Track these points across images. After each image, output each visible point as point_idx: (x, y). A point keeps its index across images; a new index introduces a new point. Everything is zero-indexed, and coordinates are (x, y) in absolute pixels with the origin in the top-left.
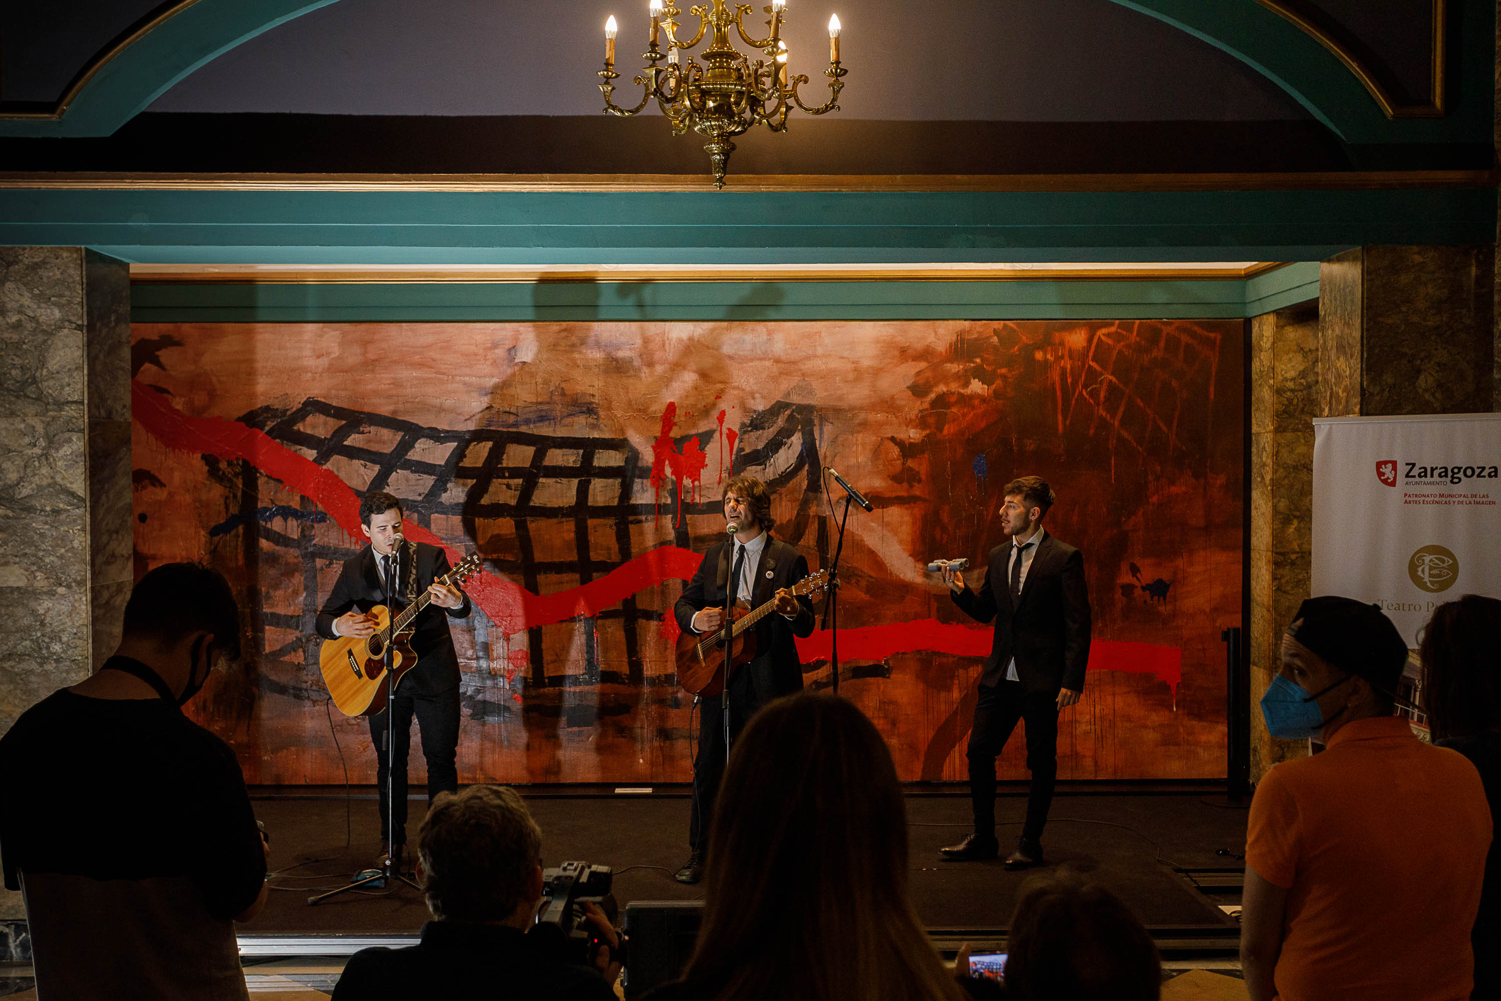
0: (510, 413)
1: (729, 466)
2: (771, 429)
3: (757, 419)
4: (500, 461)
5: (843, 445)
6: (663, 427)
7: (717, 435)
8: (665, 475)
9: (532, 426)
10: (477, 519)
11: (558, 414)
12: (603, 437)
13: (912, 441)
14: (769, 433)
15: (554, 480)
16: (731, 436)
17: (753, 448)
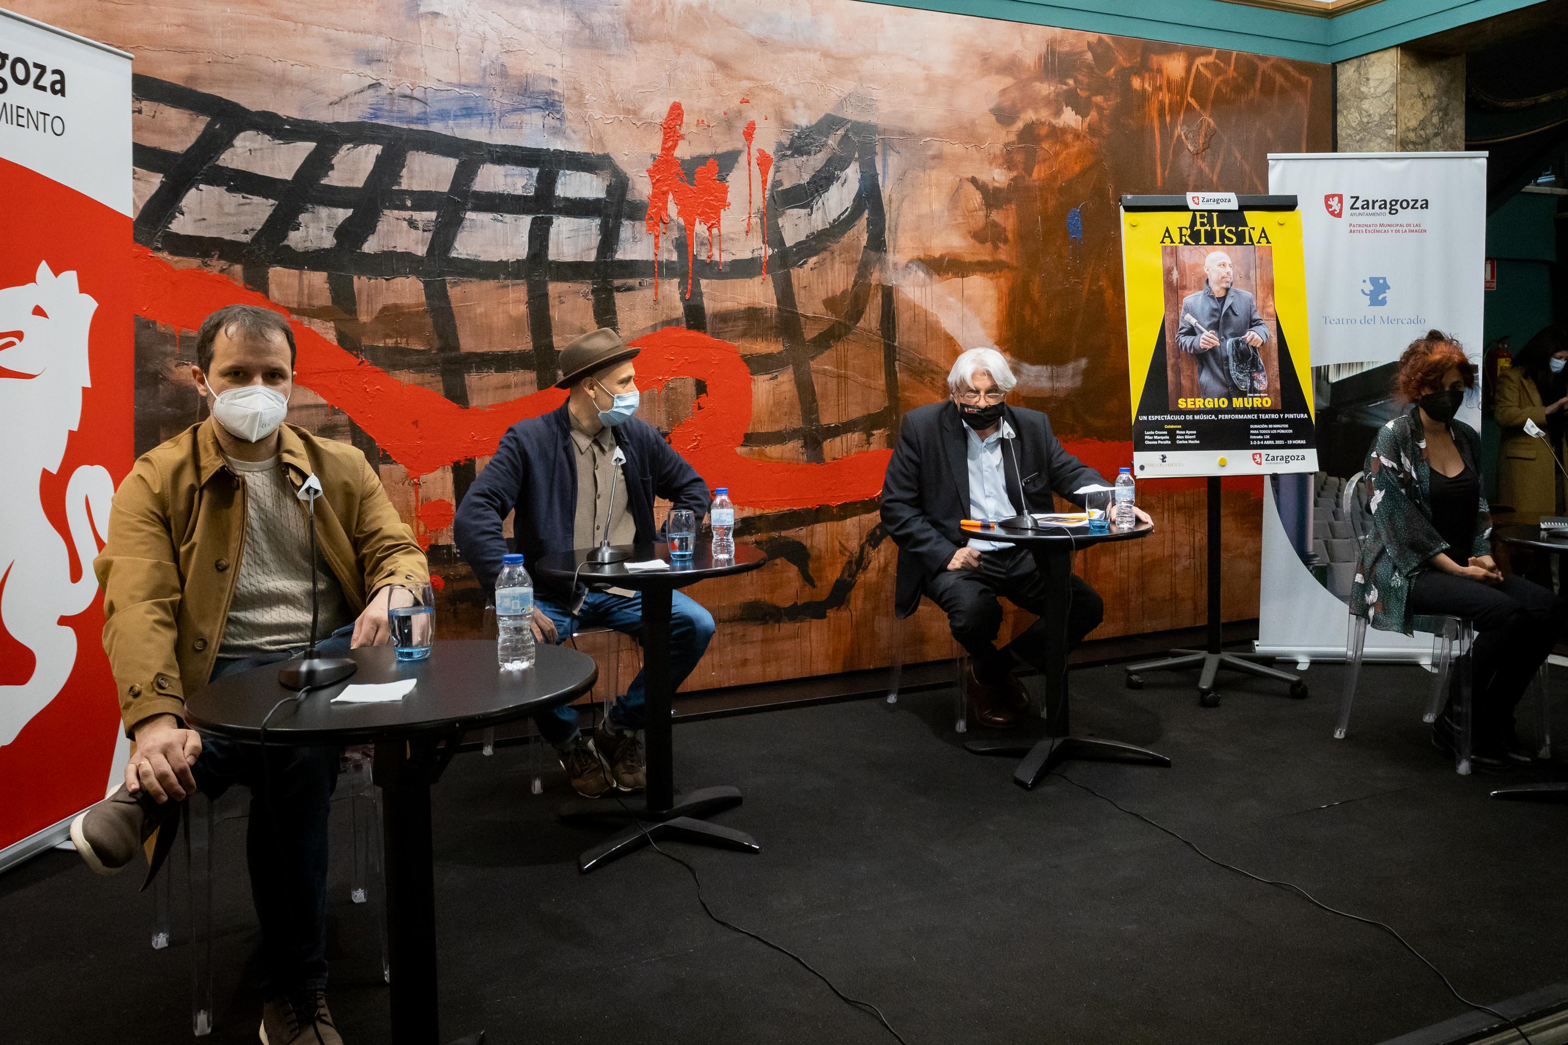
0: (412, 98)
1: (762, 207)
2: (819, 156)
3: (799, 137)
4: (396, 177)
5: (913, 186)
6: (665, 141)
7: (743, 159)
8: (668, 216)
9: (451, 123)
10: (355, 278)
11: (498, 108)
12: (571, 150)
13: (997, 185)
14: (817, 161)
15: (491, 216)
16: (764, 162)
17: (795, 182)
